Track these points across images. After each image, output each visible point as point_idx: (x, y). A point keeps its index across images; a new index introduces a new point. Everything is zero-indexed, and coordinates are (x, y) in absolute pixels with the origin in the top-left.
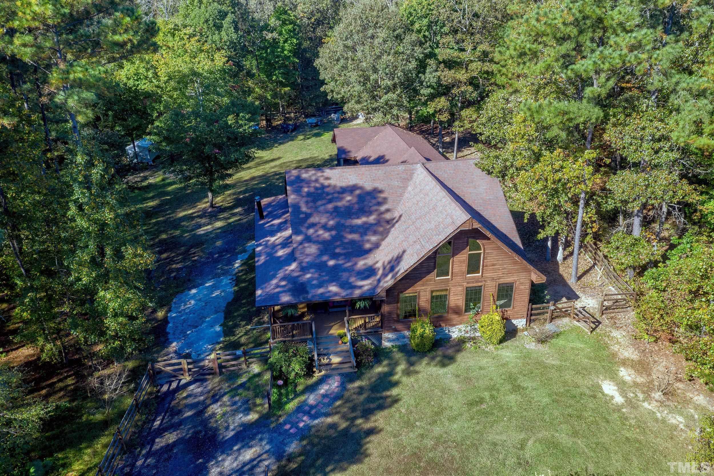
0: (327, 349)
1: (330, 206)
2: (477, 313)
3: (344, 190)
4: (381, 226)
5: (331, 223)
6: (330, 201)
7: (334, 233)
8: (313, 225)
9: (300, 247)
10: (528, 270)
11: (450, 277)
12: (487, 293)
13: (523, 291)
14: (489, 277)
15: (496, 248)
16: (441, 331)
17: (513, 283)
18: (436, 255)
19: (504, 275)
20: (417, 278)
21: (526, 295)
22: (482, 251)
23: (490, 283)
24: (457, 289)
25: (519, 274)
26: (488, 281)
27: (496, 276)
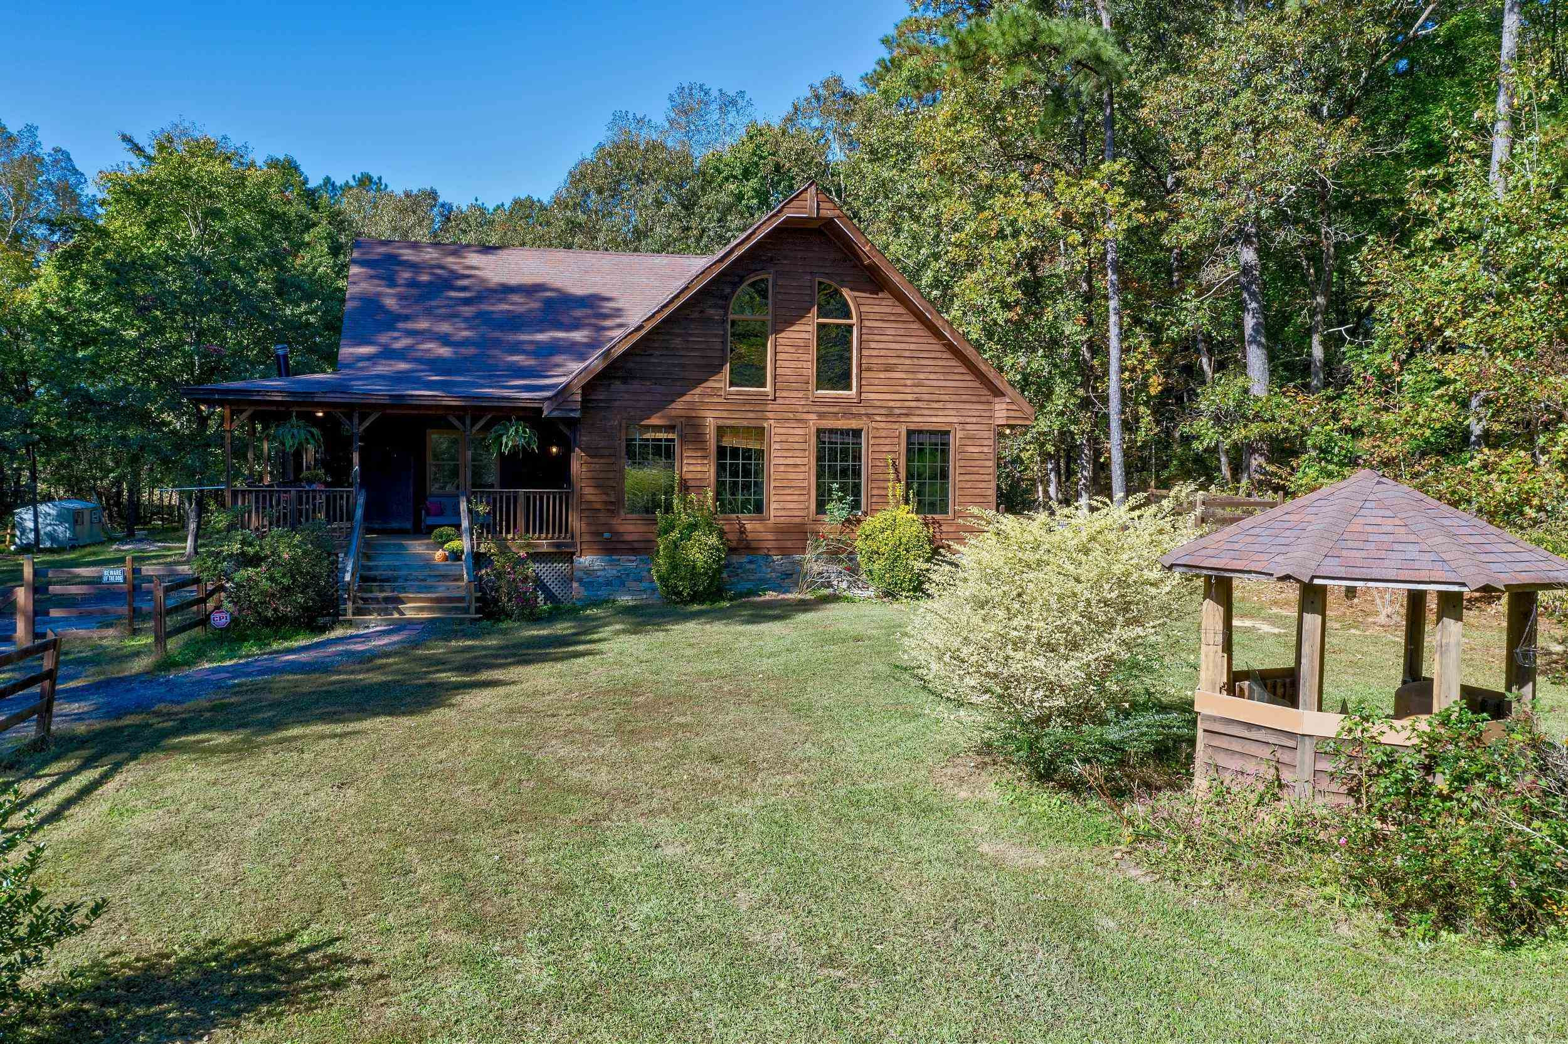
5: (465, 334)
7: (467, 350)
8: (411, 333)
10: (983, 399)
11: (768, 389)
12: (876, 456)
13: (978, 463)
14: (878, 404)
15: (892, 318)
16: (748, 566)
17: (947, 433)
18: (726, 314)
19: (920, 404)
20: (674, 380)
21: (986, 478)
22: (854, 321)
23: (883, 425)
24: (791, 431)
25: (961, 406)
26: (878, 418)
27: (898, 404)
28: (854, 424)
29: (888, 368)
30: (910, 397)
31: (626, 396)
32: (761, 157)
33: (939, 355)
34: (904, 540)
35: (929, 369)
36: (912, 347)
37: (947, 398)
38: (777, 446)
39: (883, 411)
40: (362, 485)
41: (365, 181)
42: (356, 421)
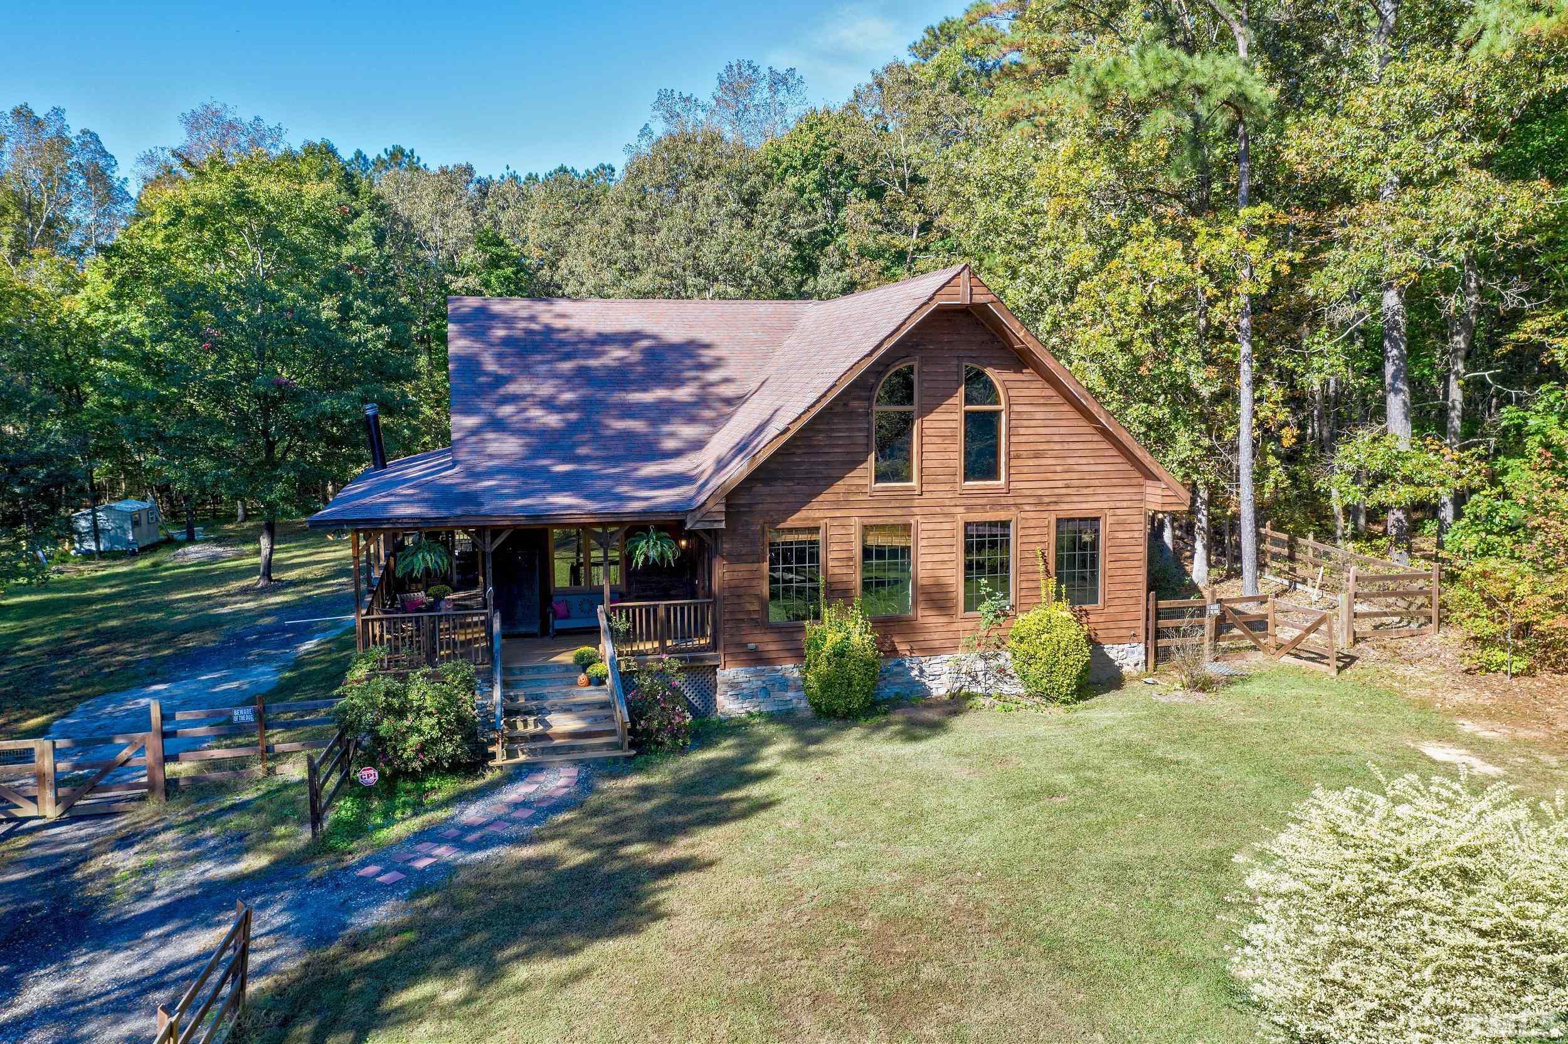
0: (536, 697)
1: (567, 366)
2: (1001, 614)
3: (605, 340)
4: (709, 407)
5: (568, 396)
6: (567, 357)
7: (573, 416)
8: (513, 399)
9: (473, 439)
10: (1134, 482)
11: (915, 483)
12: (1025, 547)
13: (1128, 549)
14: (1028, 492)
15: (1042, 401)
16: (896, 669)
17: (1097, 519)
18: (871, 406)
19: (1069, 491)
20: (817, 479)
21: (1136, 564)
22: (1003, 406)
23: (1032, 515)
24: (938, 526)
25: (1112, 490)
26: (1027, 508)
27: (1048, 492)
28: (1001, 516)
29: (1038, 455)
30: (1060, 484)
31: (769, 499)
32: (822, 148)
33: (1090, 438)
34: (1062, 645)
35: (1080, 453)
36: (1063, 430)
37: (1097, 483)
38: (924, 543)
39: (1031, 500)
40: (496, 607)
41: (397, 155)
42: (488, 540)
